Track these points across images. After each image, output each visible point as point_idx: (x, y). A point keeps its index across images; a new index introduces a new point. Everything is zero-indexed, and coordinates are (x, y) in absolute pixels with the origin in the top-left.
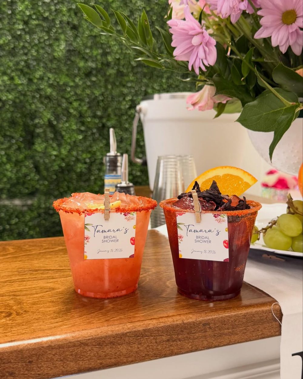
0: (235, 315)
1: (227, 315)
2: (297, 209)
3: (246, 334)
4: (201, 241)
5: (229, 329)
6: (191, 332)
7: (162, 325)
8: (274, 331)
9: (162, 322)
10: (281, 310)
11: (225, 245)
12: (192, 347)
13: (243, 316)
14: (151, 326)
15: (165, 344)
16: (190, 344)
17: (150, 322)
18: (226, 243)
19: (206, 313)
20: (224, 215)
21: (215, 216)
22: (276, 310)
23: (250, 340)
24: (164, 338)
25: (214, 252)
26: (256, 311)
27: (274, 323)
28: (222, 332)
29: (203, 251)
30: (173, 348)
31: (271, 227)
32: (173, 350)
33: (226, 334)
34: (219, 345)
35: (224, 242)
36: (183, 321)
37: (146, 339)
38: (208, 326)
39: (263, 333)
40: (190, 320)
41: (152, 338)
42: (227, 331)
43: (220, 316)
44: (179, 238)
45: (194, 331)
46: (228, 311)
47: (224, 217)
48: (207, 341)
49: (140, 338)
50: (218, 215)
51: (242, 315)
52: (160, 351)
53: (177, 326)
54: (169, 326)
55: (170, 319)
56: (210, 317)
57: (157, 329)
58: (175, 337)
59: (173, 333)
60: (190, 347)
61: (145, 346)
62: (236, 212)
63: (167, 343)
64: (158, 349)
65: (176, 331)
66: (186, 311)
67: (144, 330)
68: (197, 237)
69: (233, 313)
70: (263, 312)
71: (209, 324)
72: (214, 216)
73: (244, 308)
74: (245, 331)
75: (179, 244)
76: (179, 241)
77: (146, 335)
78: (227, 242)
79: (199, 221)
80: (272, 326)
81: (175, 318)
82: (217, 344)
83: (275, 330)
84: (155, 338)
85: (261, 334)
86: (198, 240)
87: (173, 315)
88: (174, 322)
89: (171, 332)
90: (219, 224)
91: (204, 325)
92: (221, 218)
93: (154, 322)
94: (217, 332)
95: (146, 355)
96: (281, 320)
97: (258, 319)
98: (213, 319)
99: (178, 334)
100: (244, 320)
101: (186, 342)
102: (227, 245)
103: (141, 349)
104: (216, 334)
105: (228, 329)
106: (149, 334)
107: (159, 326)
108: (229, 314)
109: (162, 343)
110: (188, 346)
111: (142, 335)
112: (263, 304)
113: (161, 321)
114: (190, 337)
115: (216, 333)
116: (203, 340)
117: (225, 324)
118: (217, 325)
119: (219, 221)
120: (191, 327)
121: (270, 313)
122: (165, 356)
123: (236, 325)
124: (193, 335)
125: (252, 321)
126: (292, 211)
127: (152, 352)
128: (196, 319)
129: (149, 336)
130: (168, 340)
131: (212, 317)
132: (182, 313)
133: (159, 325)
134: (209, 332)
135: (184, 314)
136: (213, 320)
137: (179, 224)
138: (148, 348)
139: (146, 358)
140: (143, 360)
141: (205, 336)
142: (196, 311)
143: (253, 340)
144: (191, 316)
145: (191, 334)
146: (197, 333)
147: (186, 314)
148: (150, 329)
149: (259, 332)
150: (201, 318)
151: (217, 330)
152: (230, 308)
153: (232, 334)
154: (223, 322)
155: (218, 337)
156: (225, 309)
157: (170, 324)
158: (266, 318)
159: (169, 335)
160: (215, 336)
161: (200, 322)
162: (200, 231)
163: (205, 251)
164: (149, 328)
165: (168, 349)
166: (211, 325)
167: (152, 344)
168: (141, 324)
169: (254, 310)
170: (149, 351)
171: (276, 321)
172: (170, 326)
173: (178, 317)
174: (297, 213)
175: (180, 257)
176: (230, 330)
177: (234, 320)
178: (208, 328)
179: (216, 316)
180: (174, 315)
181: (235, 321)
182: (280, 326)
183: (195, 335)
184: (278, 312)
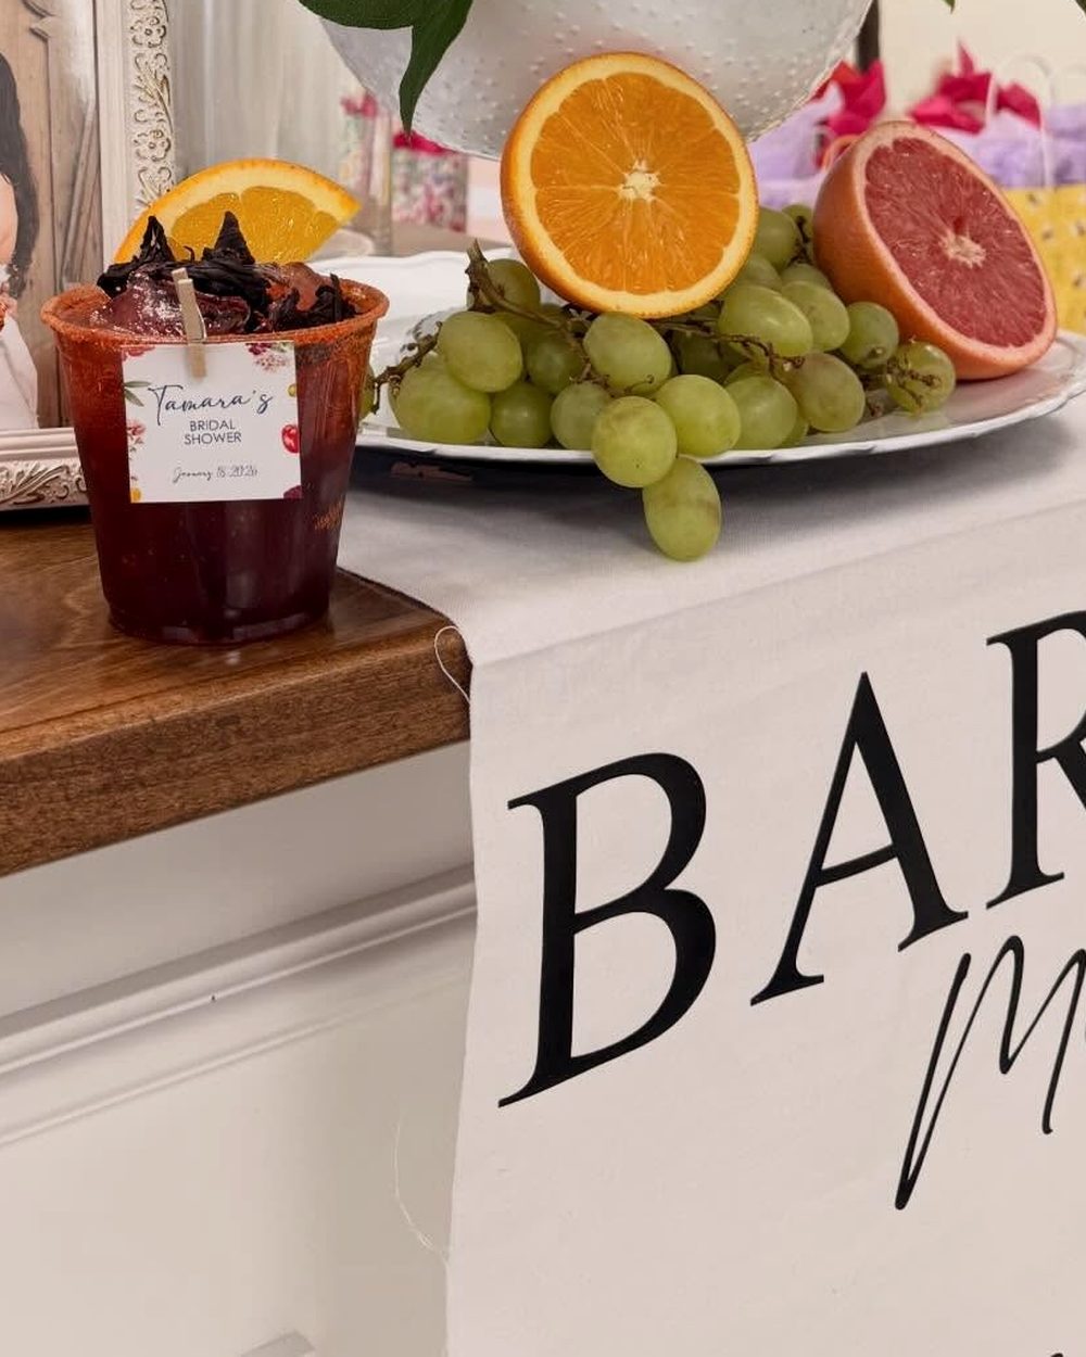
0: (320, 681)
1: (292, 682)
2: (502, 292)
3: (356, 743)
4: (207, 439)
5: (299, 733)
6: (180, 751)
7: (86, 736)
8: (447, 726)
9: (85, 728)
10: (464, 651)
11: (289, 441)
12: (183, 806)
13: (344, 681)
14: (49, 745)
15: (98, 801)
16: (177, 794)
17: (45, 730)
18: (290, 436)
19: (224, 683)
20: (284, 344)
21: (254, 351)
22: (451, 653)
23: (372, 765)
24: (92, 780)
25: (254, 472)
26: (385, 661)
27: (445, 698)
28: (279, 741)
29: (215, 472)
30: (120, 812)
31: (417, 361)
32: (123, 820)
33: (291, 751)
34: (269, 789)
35: (286, 433)
36: (150, 717)
37: (35, 788)
38: (233, 728)
39: (410, 735)
40: (175, 712)
41: (54, 783)
42: (296, 737)
43: (273, 687)
44: (129, 432)
45: (189, 746)
46: (295, 668)
47: (283, 351)
48: (231, 778)
49: (16, 788)
50: (264, 345)
51: (341, 678)
52: (80, 828)
53: (134, 734)
54: (108, 739)
55: (109, 716)
56: (239, 697)
57: (68, 751)
58: (126, 774)
59: (119, 760)
60: (177, 805)
61: (33, 811)
62: (320, 331)
63: (102, 797)
64: (73, 820)
65: (131, 755)
66: (156, 686)
67: (27, 758)
68: (193, 425)
69: (311, 675)
70: (408, 662)
71: (235, 719)
72: (251, 350)
73: (348, 654)
74: (353, 734)
75: (131, 455)
76: (131, 443)
77: (35, 774)
78: (293, 431)
79: (198, 370)
80: (440, 709)
81: (125, 710)
82: (262, 787)
83: (448, 722)
84: (64, 781)
85: (406, 740)
86: (198, 433)
87: (116, 700)
88: (122, 722)
89: (116, 758)
90: (268, 373)
91: (222, 723)
92: (276, 353)
93: (59, 728)
94: (261, 745)
95: (34, 843)
96: (466, 683)
97: (393, 686)
98: (250, 702)
99: (138, 764)
100: (349, 696)
101: (163, 790)
102: (295, 441)
103: (21, 824)
104: (261, 753)
105: (299, 730)
106: (44, 770)
107: (74, 740)
108: (300, 681)
109: (86, 800)
110: (171, 801)
111: (20, 778)
112: (408, 636)
113: (81, 724)
114: (178, 772)
115: (262, 750)
116: (219, 778)
117: (288, 716)
118: (263, 722)
119: (269, 366)
120: (179, 736)
121: (431, 662)
122: (99, 842)
123: (322, 715)
124: (184, 760)
125: (376, 698)
126: (486, 302)
127: (53, 833)
128: (195, 706)
129: (42, 778)
130: (105, 788)
131: (244, 695)
132: (145, 691)
133: (76, 736)
134: (238, 747)
135: (153, 695)
136: (248, 706)
137: (131, 384)
138: (41, 821)
139: (37, 856)
140: (25, 861)
141: (225, 763)
142: (193, 680)
143: (381, 762)
144: (177, 698)
145: (179, 758)
146: (198, 754)
147: (160, 692)
148: (46, 753)
149: (398, 733)
150: (211, 703)
151: (261, 737)
152: (300, 660)
153: (312, 747)
154: (281, 706)
155: (266, 761)
156: (284, 665)
157: (112, 730)
158: (419, 682)
159: (109, 770)
160: (257, 758)
161: (209, 715)
162: (203, 405)
163: (221, 471)
164: (44, 749)
165: (105, 818)
166: (243, 722)
167: (52, 806)
168: (15, 741)
169: (379, 658)
170: (44, 830)
171: (450, 688)
172: (110, 739)
173: (136, 708)
174: (503, 308)
175: (133, 501)
176: (304, 736)
177: (317, 698)
178: (236, 732)
179: (257, 691)
180: (120, 702)
181: (319, 703)
182: (465, 707)
183: (194, 762)
184: (455, 656)
